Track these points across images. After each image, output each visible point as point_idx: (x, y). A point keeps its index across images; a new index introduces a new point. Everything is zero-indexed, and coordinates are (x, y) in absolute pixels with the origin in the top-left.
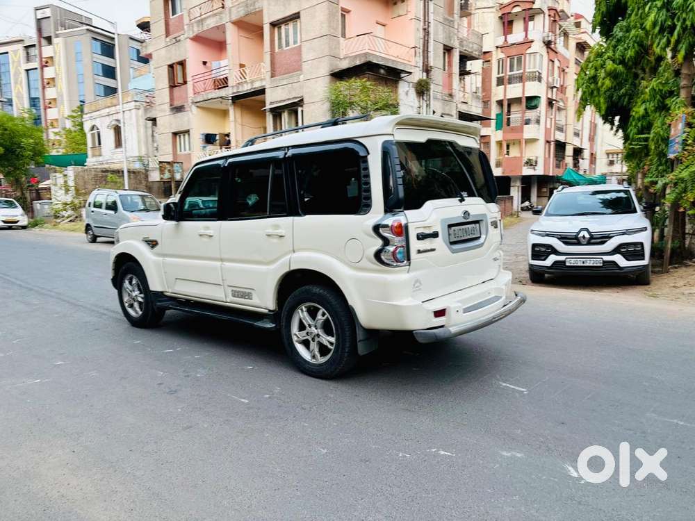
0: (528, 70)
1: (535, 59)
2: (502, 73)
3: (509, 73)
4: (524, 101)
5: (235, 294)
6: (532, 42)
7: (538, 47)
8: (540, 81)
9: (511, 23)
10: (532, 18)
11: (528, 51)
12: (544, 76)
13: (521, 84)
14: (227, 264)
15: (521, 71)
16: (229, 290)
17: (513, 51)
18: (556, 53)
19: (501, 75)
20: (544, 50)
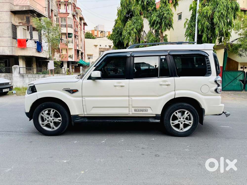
0: (68, 24)
1: (70, 20)
2: (58, 22)
3: (61, 23)
4: (67, 34)
5: (135, 110)
6: (69, 14)
7: (70, 16)
8: (72, 28)
9: (60, 5)
10: (68, 5)
11: (68, 17)
12: (73, 26)
13: (66, 28)
14: (133, 98)
15: (66, 23)
16: (133, 109)
17: (62, 15)
18: (76, 19)
19: (58, 23)
20: (72, 18)
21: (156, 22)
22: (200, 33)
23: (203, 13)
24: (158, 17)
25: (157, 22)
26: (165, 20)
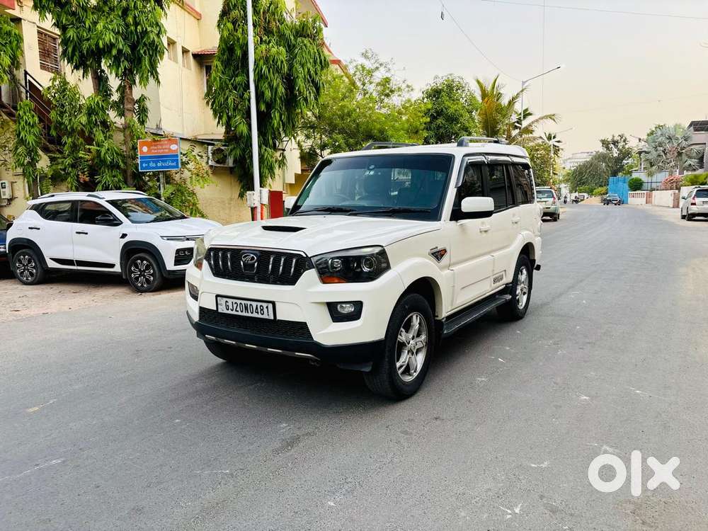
21: (114, 52)
22: (263, 108)
23: (273, 61)
24: (120, 39)
25: (120, 51)
26: (151, 53)
